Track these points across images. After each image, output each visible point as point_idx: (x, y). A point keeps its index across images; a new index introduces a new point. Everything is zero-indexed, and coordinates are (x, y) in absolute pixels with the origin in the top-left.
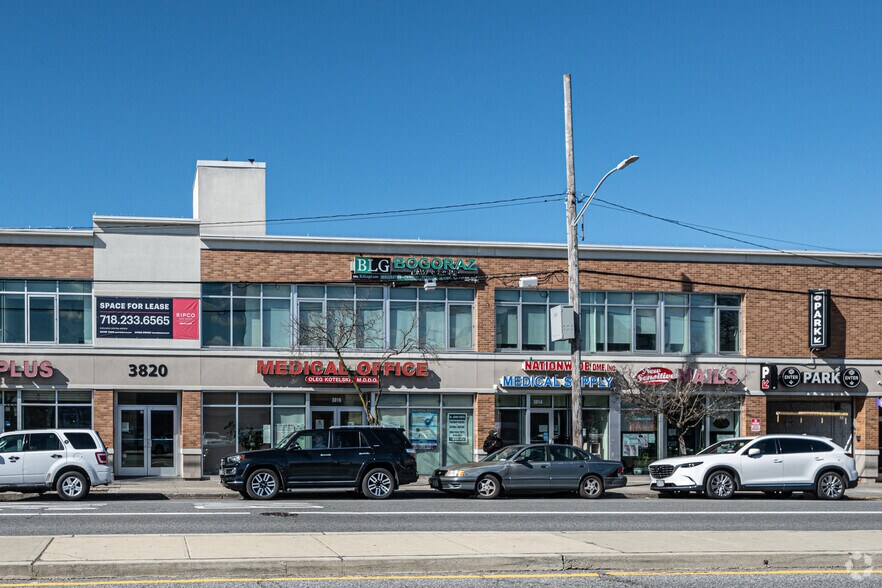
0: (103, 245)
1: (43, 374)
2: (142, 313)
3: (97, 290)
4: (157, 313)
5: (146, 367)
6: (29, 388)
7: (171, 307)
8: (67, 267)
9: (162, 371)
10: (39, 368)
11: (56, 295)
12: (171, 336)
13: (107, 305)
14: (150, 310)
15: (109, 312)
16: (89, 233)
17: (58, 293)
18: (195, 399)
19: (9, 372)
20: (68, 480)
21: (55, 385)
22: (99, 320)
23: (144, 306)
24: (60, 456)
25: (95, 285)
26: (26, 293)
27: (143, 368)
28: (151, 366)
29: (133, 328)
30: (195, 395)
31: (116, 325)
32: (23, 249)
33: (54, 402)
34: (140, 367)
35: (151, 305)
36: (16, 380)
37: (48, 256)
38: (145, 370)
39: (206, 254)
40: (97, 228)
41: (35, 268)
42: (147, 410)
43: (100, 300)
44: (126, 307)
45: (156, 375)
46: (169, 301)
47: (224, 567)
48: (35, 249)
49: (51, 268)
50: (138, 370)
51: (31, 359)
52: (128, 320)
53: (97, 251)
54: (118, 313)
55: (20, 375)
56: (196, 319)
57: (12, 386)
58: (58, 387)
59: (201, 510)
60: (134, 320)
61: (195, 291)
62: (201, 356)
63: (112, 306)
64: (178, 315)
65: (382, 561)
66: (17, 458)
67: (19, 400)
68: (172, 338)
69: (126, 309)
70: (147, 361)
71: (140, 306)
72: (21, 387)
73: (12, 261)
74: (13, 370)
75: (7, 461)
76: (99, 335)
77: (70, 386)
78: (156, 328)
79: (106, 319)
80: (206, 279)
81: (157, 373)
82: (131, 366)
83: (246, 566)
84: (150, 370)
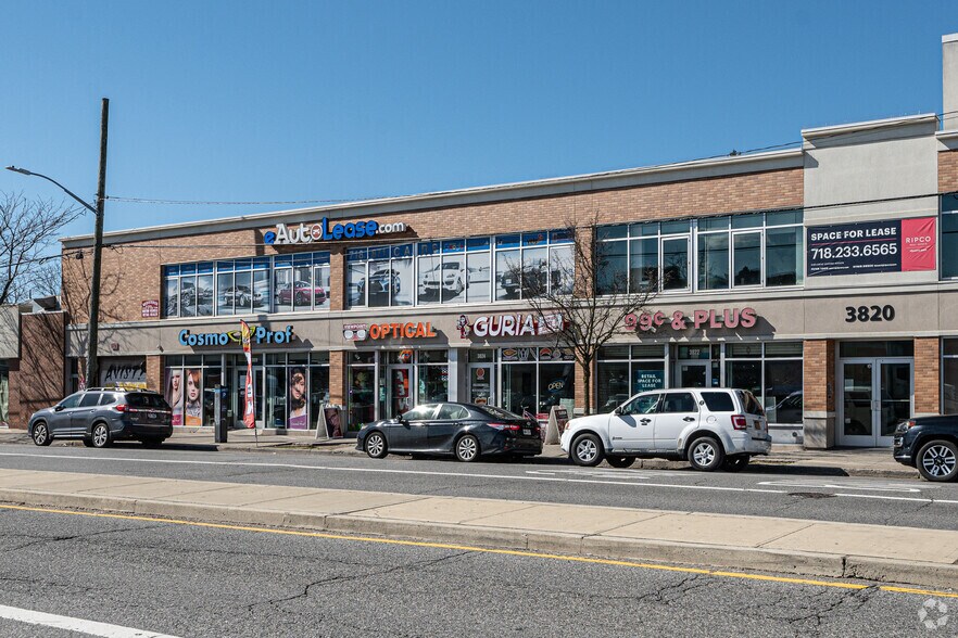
0: (814, 164)
1: (744, 324)
2: (861, 242)
3: (810, 219)
4: (880, 240)
5: (867, 310)
6: (731, 340)
7: (899, 231)
8: (773, 196)
9: (888, 313)
10: (740, 316)
11: (762, 230)
12: (898, 269)
13: (820, 235)
14: (872, 238)
15: (822, 244)
16: (797, 151)
17: (765, 227)
18: (930, 348)
19: (708, 322)
20: (700, 447)
21: (758, 335)
22: (810, 255)
23: (864, 234)
24: (692, 419)
25: (806, 213)
26: (730, 230)
27: (863, 311)
28: (873, 308)
29: (851, 261)
30: (931, 343)
31: (831, 260)
32: (726, 180)
33: (760, 356)
34: (860, 309)
35: (873, 231)
36: (717, 332)
37: (752, 185)
38: (866, 314)
39: (945, 156)
40: (807, 145)
41: (738, 200)
42: (876, 364)
43: (812, 230)
44: (843, 236)
45: (880, 319)
46: (897, 223)
47: (473, 534)
48: (738, 179)
49: (757, 199)
50: (857, 314)
51: (731, 306)
52: (844, 252)
53: (806, 171)
54: (833, 244)
55: (720, 326)
56: (932, 244)
57: (714, 339)
58: (763, 338)
59: (765, 487)
60: (852, 251)
61: (931, 207)
62: (939, 292)
63: (826, 236)
64: (908, 240)
65: (623, 543)
66: (649, 421)
67: (723, 355)
68: (900, 270)
69: (843, 239)
70: (868, 302)
71: (860, 233)
72: (723, 339)
73: (715, 196)
74: (713, 320)
75: (639, 423)
76: (810, 273)
77: (777, 336)
78: (880, 259)
79: (819, 253)
80: (946, 190)
81: (881, 316)
82: (848, 309)
83: (492, 536)
84: (871, 313)
